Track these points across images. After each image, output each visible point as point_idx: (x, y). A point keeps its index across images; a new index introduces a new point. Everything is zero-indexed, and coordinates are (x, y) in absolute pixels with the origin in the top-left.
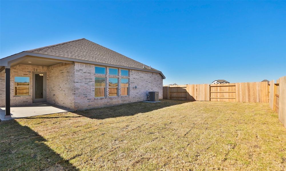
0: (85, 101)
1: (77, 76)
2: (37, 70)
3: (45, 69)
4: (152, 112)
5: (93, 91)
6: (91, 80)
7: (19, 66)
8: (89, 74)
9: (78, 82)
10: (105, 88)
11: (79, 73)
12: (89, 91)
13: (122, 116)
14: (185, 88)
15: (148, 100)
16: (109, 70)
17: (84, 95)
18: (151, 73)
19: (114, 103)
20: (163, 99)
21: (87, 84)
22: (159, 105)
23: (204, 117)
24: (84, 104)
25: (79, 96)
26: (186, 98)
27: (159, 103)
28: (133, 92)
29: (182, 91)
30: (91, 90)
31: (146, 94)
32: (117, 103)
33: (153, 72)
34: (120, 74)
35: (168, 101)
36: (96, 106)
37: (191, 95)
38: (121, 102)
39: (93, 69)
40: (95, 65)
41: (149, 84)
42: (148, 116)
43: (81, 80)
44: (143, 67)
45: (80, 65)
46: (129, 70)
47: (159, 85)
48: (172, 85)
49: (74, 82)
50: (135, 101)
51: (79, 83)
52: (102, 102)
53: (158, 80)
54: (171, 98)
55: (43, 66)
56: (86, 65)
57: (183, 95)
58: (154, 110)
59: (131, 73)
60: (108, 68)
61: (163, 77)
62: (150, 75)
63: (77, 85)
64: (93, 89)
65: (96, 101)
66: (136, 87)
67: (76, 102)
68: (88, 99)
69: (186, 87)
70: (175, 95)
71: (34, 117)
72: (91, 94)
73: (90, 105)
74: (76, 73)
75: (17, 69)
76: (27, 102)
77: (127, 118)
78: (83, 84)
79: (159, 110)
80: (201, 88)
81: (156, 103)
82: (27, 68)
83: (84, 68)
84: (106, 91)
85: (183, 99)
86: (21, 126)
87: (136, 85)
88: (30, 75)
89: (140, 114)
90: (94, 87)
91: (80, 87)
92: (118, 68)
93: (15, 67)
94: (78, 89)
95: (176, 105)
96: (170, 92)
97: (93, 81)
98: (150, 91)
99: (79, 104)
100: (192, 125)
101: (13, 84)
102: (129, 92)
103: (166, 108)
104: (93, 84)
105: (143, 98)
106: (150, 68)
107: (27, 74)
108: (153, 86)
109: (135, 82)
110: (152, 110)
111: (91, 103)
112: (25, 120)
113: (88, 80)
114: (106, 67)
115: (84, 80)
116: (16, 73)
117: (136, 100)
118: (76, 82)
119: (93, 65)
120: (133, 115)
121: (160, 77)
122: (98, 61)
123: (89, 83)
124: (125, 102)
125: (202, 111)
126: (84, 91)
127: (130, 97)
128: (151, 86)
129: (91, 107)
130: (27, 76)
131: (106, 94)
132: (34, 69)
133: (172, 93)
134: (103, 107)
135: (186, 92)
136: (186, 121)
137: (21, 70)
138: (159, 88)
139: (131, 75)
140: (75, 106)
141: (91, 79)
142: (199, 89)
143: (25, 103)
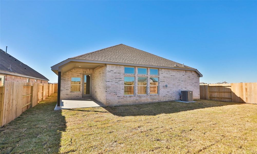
0: (115, 98)
1: (108, 76)
2: (86, 72)
3: (91, 71)
4: (179, 113)
5: (122, 89)
6: (120, 80)
7: (74, 69)
8: (119, 74)
9: (109, 81)
10: (134, 86)
11: (110, 74)
12: (119, 89)
13: (142, 115)
14: (229, 87)
15: (181, 100)
16: (137, 70)
17: (114, 92)
18: (184, 71)
19: (143, 101)
20: (200, 99)
21: (117, 83)
22: (190, 105)
23: (247, 127)
24: (115, 101)
25: (110, 94)
26: (231, 99)
27: (193, 103)
28: (163, 92)
29: (226, 91)
30: (120, 88)
31: (178, 93)
32: (146, 101)
33: (187, 69)
34: (149, 73)
35: (205, 101)
36: (125, 103)
37: (238, 96)
38: (150, 100)
39: (122, 69)
40: (125, 66)
41: (182, 82)
42: (171, 118)
43: (111, 79)
44: (175, 65)
45: (111, 67)
46: (159, 69)
47: (195, 84)
48: (220, 83)
49: (106, 81)
50: (165, 100)
51: (111, 83)
52: (130, 99)
53: (193, 78)
54: (211, 98)
55: (90, 69)
56: (116, 66)
57: (227, 95)
58: (183, 111)
59: (160, 72)
60: (136, 68)
61: (199, 75)
62: (183, 73)
63: (109, 84)
64: (122, 87)
65: (125, 98)
66: (166, 86)
67: (107, 98)
68: (118, 97)
69: (231, 86)
70: (216, 95)
71: (74, 109)
72: (121, 92)
73: (120, 102)
74: (107, 74)
75: (73, 72)
76: (79, 96)
77: (146, 118)
78: (113, 83)
79: (188, 111)
80: (253, 88)
81: (189, 104)
82: (79, 71)
83: (115, 69)
84: (135, 89)
85: (226, 100)
86: (61, 116)
87: (167, 83)
88: (81, 76)
89: (164, 114)
90: (123, 86)
91: (111, 86)
92: (147, 68)
93: (71, 71)
94: (109, 87)
95: (213, 107)
96: (210, 92)
97: (122, 81)
98: (183, 90)
99: (110, 100)
100: (219, 138)
101: (70, 83)
102: (159, 90)
103: (198, 109)
104: (122, 83)
105: (175, 97)
106: (183, 66)
107: (79, 75)
108: (188, 84)
109: (165, 80)
110: (179, 111)
111: (120, 100)
112: (68, 111)
113: (118, 79)
114: (135, 67)
115: (115, 79)
116: (72, 75)
117: (167, 99)
118: (108, 81)
119: (123, 66)
120: (154, 115)
121: (196, 75)
122: (127, 62)
123: (119, 82)
124: (155, 101)
125: (247, 119)
126: (114, 89)
127: (160, 96)
128: (184, 85)
129: (121, 104)
130: (79, 77)
131: (135, 92)
132: (84, 71)
133: (212, 92)
134: (132, 104)
135: (230, 92)
136: (214, 129)
137: (75, 73)
138: (195, 87)
139: (161, 74)
140: (106, 102)
141: (121, 78)
142: (251, 88)
143: (77, 97)
